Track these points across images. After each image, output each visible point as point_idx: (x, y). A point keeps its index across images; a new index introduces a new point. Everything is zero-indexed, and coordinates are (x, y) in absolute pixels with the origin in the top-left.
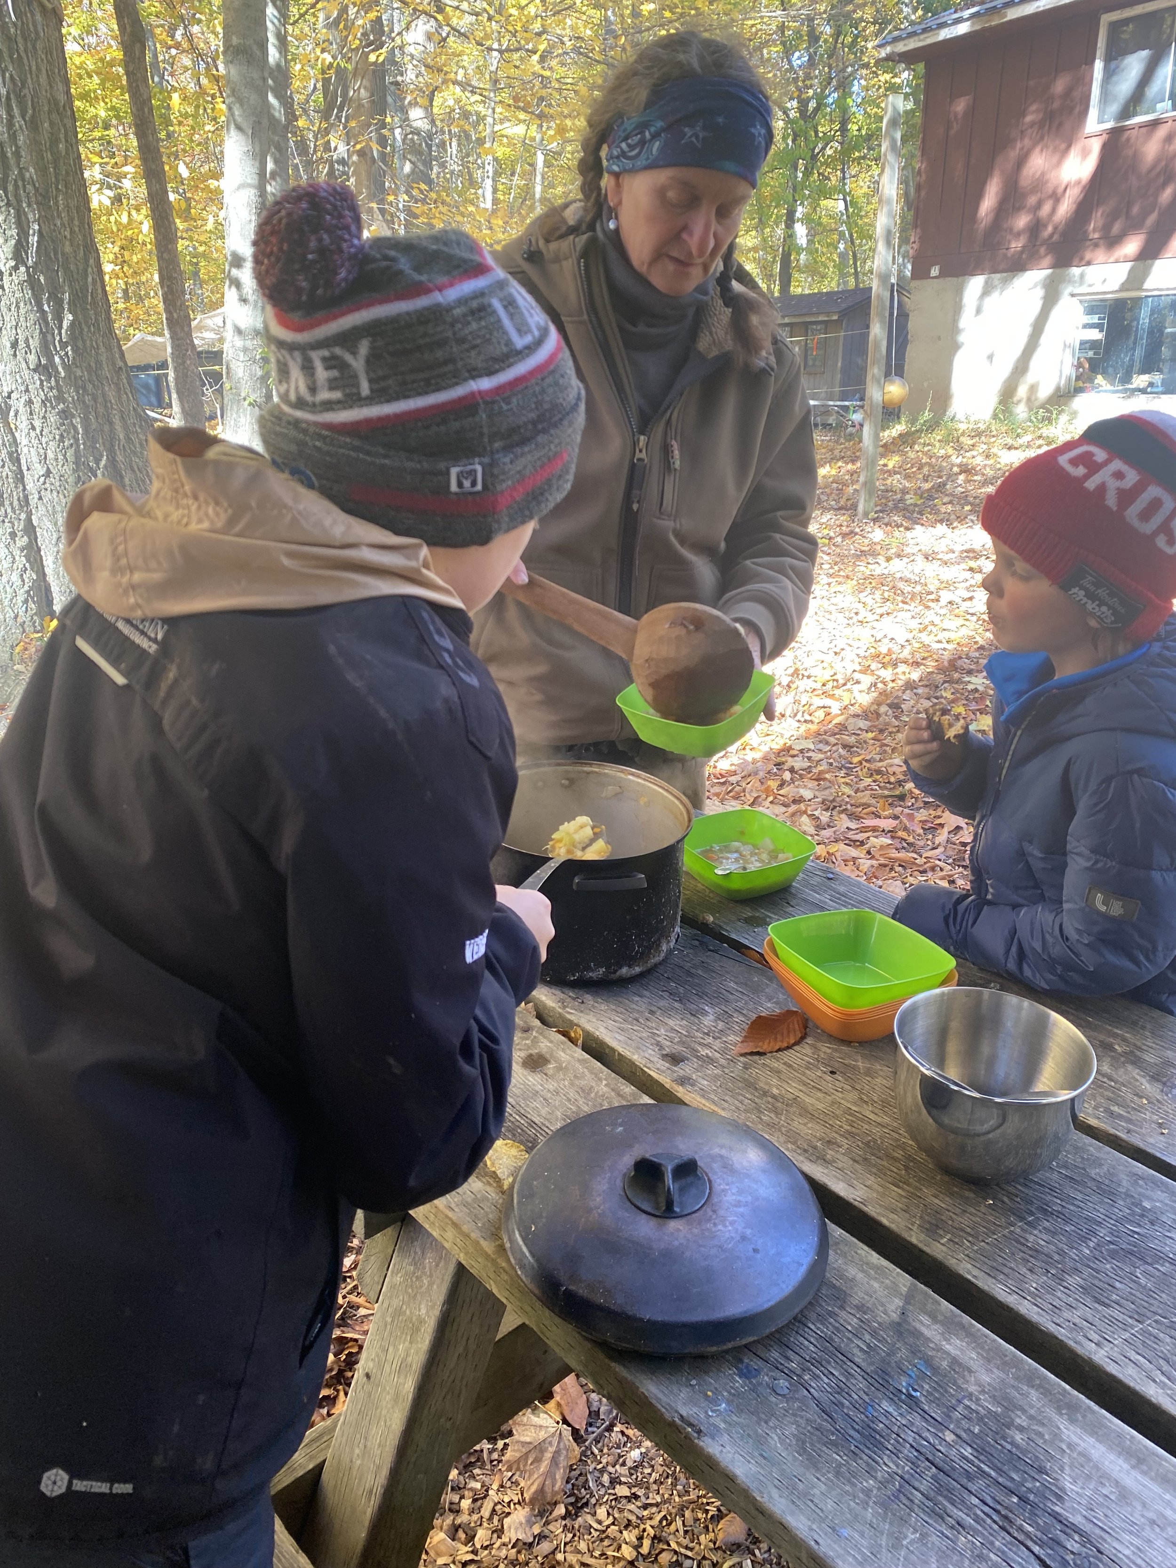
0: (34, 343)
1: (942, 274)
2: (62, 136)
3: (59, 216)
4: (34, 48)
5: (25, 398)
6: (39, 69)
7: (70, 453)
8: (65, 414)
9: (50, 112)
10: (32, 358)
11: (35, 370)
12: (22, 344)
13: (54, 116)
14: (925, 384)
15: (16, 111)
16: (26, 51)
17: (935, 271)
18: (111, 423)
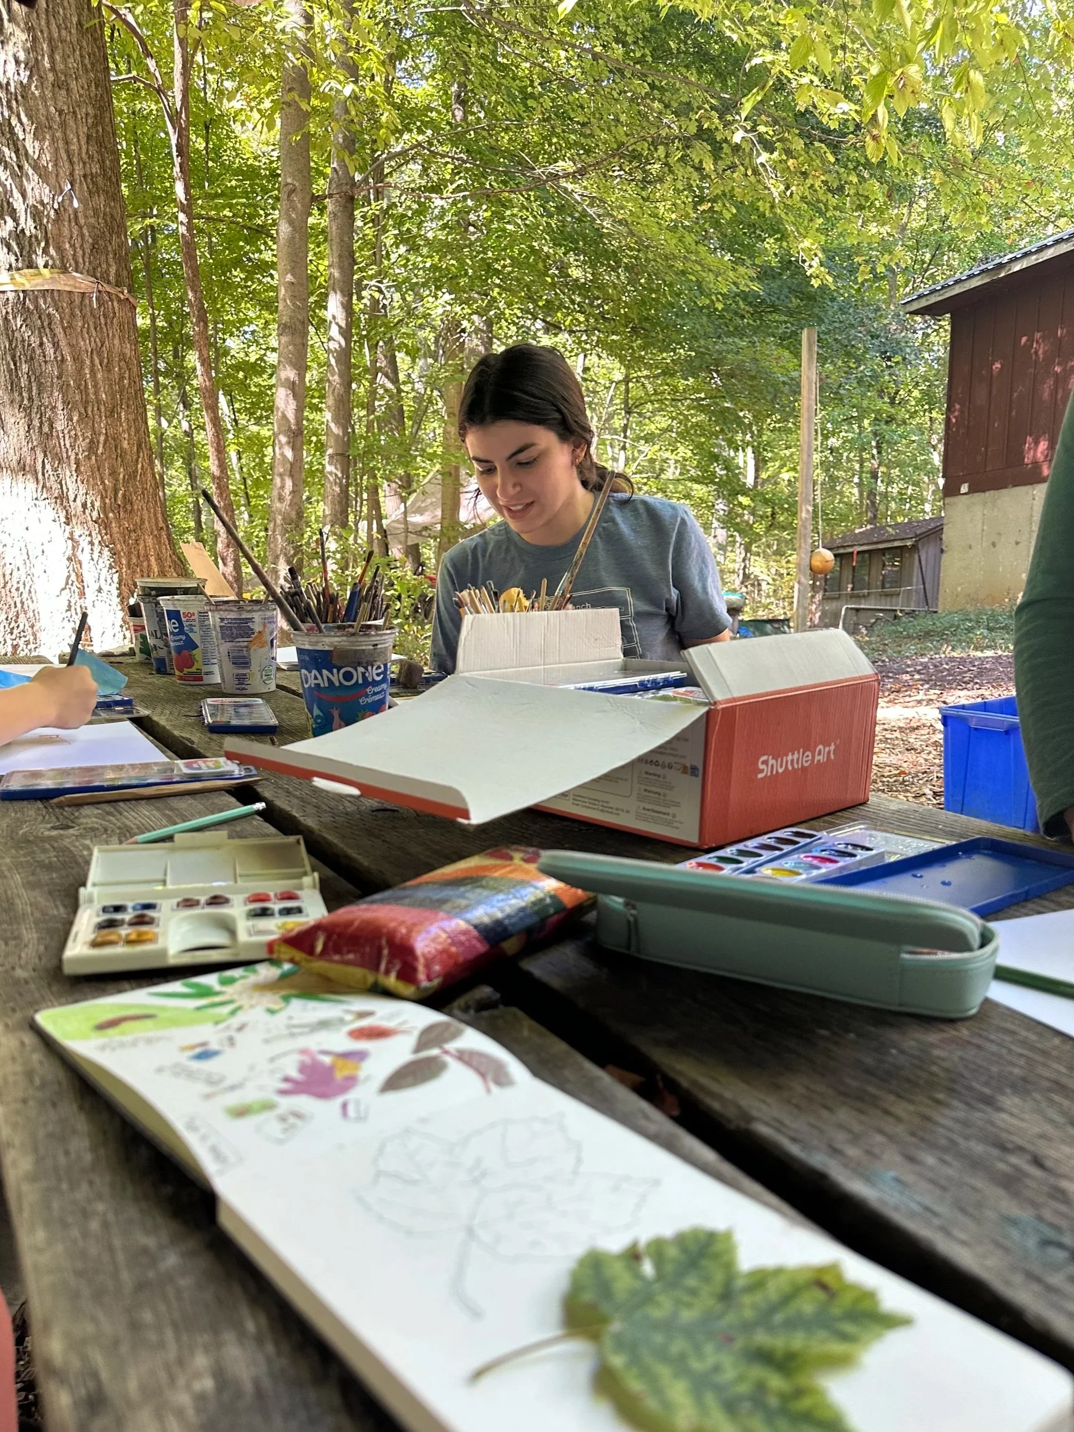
0: (97, 504)
1: (971, 491)
2: (127, 375)
3: (121, 425)
4: (112, 323)
5: (89, 539)
6: (114, 336)
7: (116, 576)
8: (114, 553)
9: (120, 360)
10: (95, 514)
11: (95, 522)
12: (89, 505)
13: (122, 363)
14: (959, 589)
15: (97, 361)
16: (106, 324)
17: (964, 489)
18: (149, 561)
